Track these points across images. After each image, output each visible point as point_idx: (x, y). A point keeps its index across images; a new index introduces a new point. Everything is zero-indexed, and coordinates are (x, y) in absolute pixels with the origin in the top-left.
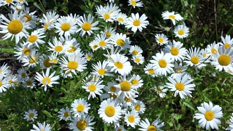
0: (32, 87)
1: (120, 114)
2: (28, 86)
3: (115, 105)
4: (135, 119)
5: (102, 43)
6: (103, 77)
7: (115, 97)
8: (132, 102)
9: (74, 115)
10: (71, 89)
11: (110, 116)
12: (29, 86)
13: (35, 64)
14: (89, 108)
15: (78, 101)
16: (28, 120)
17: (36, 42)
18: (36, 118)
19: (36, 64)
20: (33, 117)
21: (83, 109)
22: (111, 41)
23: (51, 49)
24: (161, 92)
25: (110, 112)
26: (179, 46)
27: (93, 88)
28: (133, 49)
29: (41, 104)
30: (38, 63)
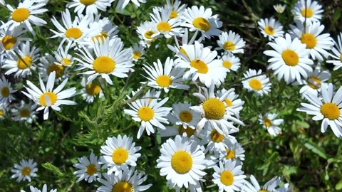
0: (30, 121)
1: (204, 168)
2: (22, 119)
3: (193, 150)
4: (235, 178)
5: (164, 26)
6: (167, 91)
7: (191, 132)
8: (225, 142)
9: (106, 171)
10: (99, 116)
11: (183, 173)
12: (25, 118)
13: (28, 70)
14: (139, 155)
15: (114, 142)
16: (19, 180)
17: (27, 22)
18: (35, 175)
19: (31, 70)
20: (28, 174)
21: (126, 158)
22: (183, 20)
23: (57, 35)
24: (271, 125)
25: (183, 164)
26: (316, 30)
27: (147, 114)
28: (225, 38)
29: (47, 150)
30: (34, 68)
